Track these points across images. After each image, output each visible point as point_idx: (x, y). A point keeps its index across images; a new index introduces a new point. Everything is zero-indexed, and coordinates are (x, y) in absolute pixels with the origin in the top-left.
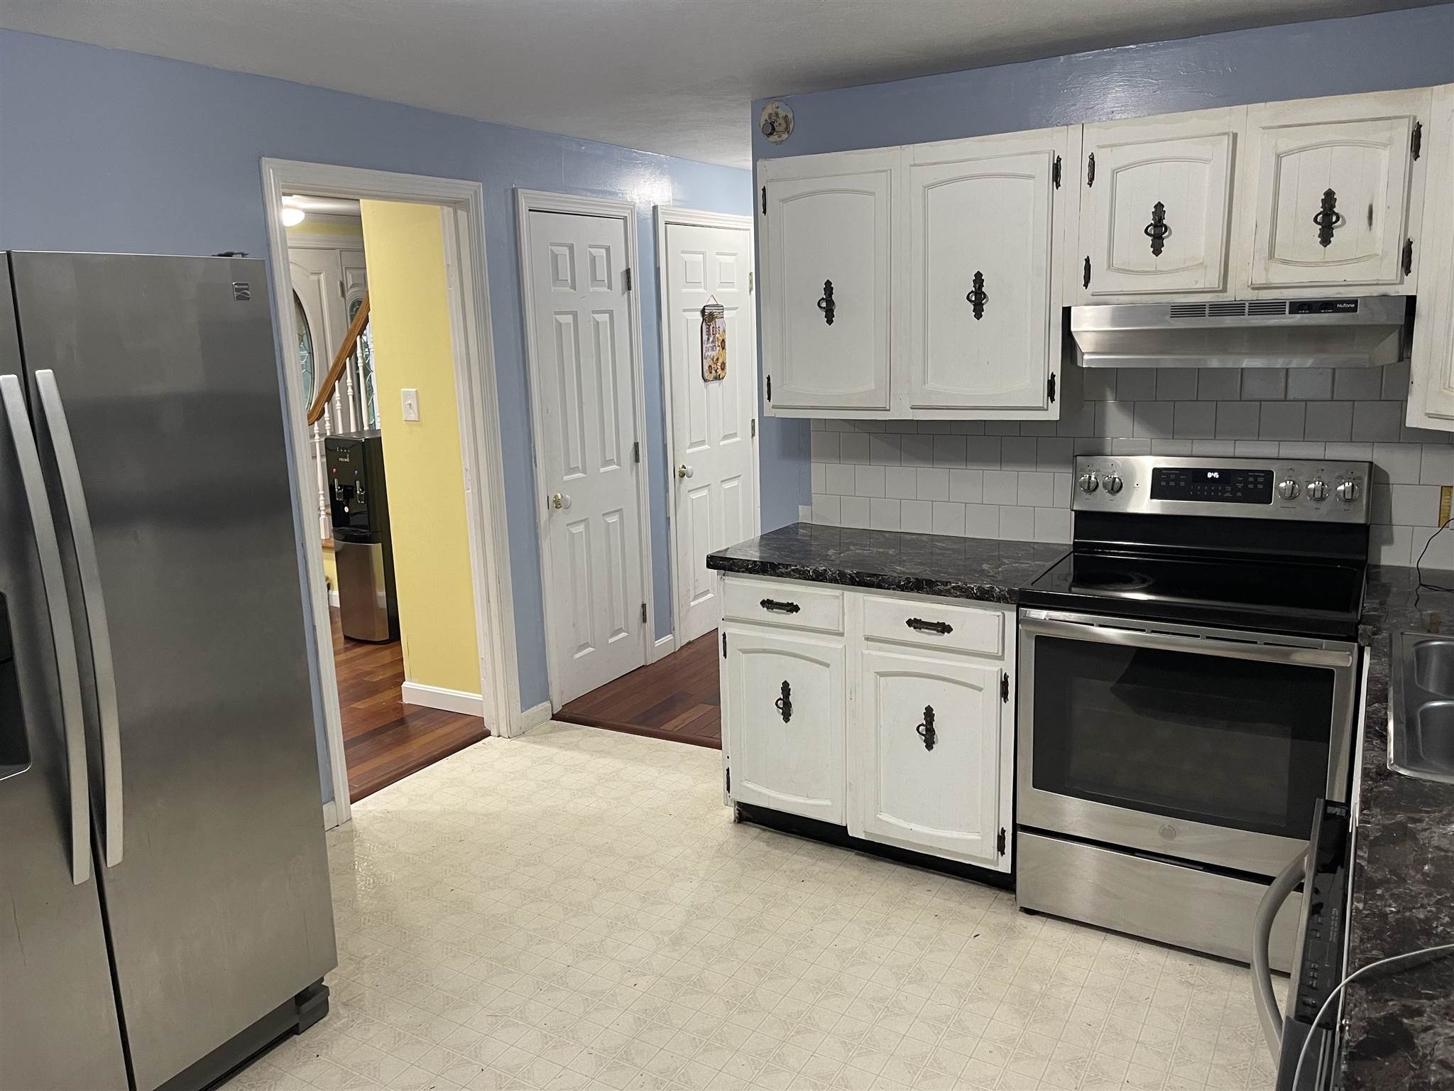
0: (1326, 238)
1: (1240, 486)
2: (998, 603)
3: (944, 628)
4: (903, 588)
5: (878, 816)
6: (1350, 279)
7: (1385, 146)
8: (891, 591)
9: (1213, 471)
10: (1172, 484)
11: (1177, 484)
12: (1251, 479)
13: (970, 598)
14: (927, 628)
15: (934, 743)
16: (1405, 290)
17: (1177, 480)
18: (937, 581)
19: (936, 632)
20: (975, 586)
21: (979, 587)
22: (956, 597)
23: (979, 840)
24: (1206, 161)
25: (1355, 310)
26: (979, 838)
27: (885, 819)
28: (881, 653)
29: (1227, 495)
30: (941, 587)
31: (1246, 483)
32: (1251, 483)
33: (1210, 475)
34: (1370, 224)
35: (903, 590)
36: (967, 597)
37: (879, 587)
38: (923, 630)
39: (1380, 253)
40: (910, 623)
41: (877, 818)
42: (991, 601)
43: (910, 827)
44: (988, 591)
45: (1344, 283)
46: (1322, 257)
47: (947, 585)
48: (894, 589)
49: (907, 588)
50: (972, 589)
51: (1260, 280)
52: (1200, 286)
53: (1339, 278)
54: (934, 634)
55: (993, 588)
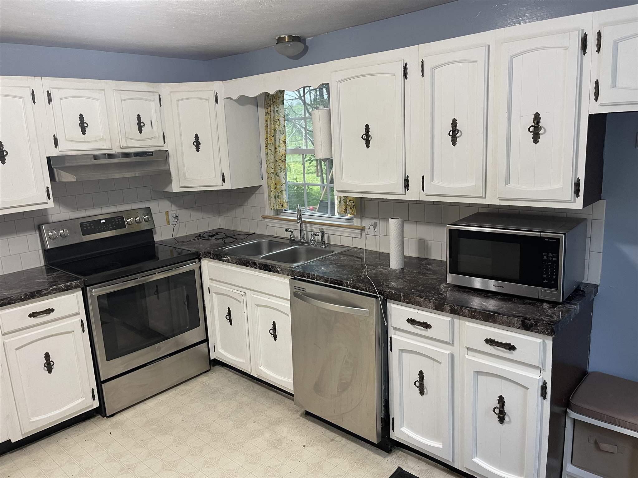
0: (140, 131)
1: (114, 223)
2: (76, 289)
3: (49, 311)
4: (23, 300)
5: (30, 421)
6: (152, 145)
7: (153, 101)
8: (17, 304)
9: (103, 220)
10: (89, 228)
11: (91, 227)
12: (117, 220)
13: (61, 292)
14: (39, 315)
15: (52, 369)
16: (165, 148)
17: (90, 226)
18: (42, 290)
19: (46, 314)
20: (63, 285)
21: (65, 285)
22: (54, 294)
23: (84, 400)
24: (97, 99)
25: (152, 155)
26: (84, 399)
27: (34, 420)
28: (14, 339)
29: (111, 227)
30: (45, 292)
31: (115, 221)
32: (117, 221)
33: (102, 221)
34: (152, 127)
35: (24, 301)
36: (60, 292)
37: (9, 303)
38: (38, 316)
39: (158, 136)
40: (30, 316)
41: (31, 422)
42: (72, 289)
43: (49, 416)
44: (69, 285)
45: (150, 146)
46: (140, 137)
47: (48, 290)
48: (18, 302)
49: (26, 299)
50: (62, 287)
51: (125, 145)
52: (105, 147)
53: (148, 145)
54: (45, 316)
55: (72, 283)
